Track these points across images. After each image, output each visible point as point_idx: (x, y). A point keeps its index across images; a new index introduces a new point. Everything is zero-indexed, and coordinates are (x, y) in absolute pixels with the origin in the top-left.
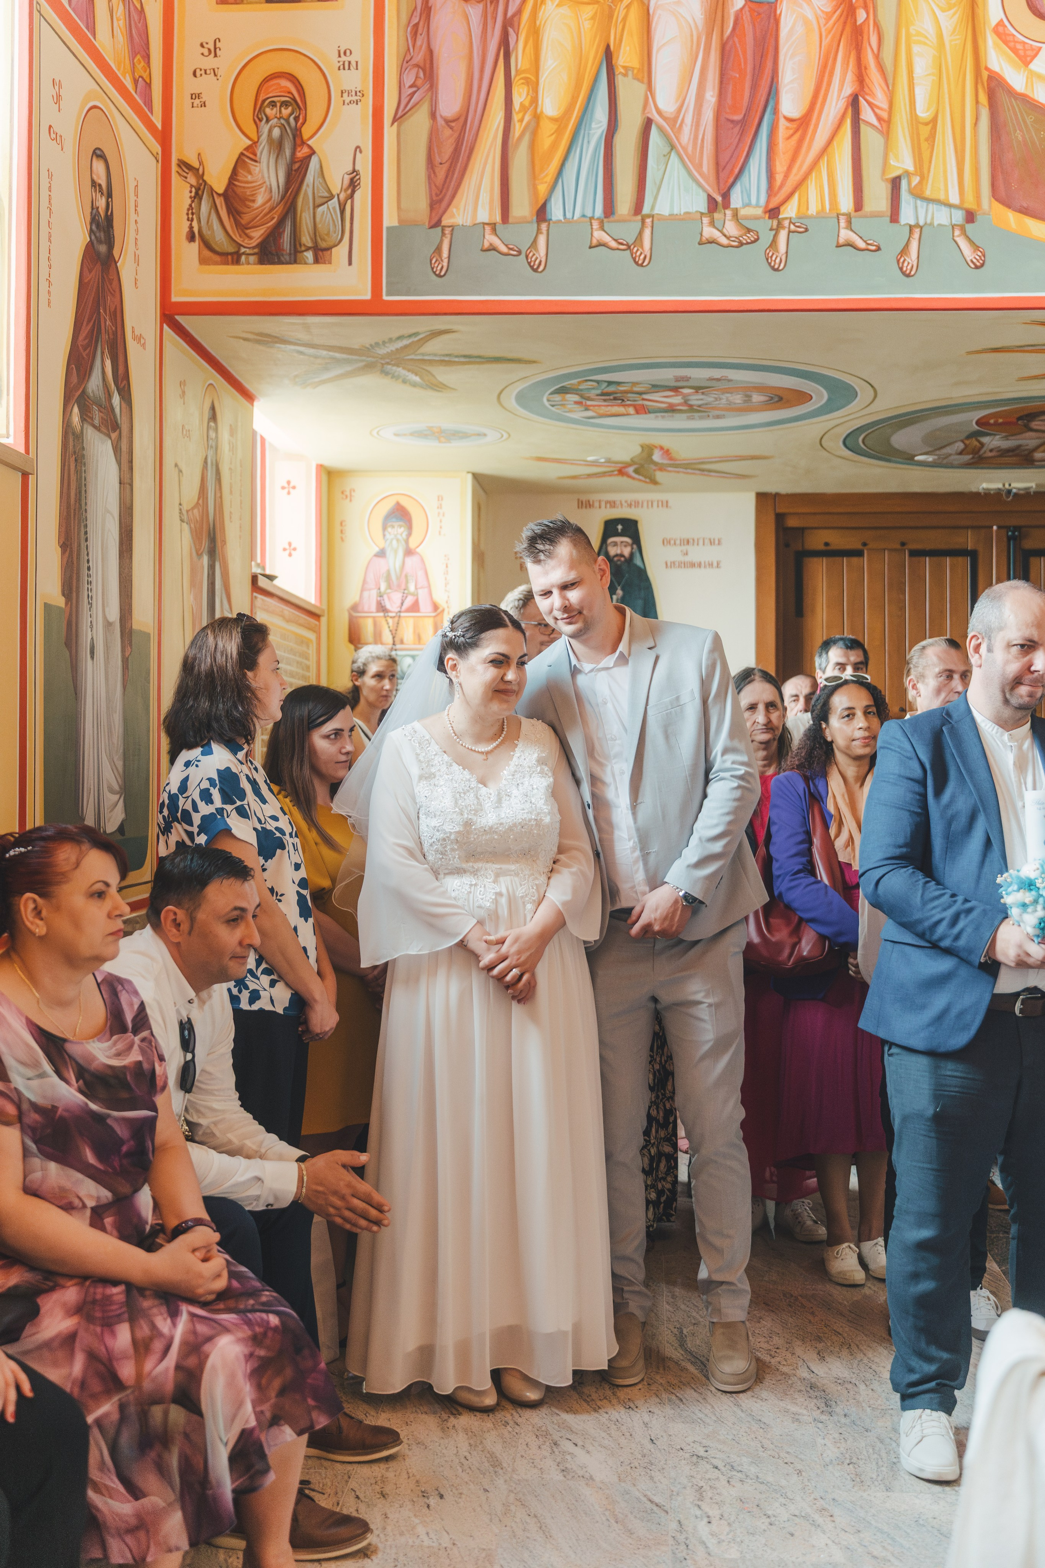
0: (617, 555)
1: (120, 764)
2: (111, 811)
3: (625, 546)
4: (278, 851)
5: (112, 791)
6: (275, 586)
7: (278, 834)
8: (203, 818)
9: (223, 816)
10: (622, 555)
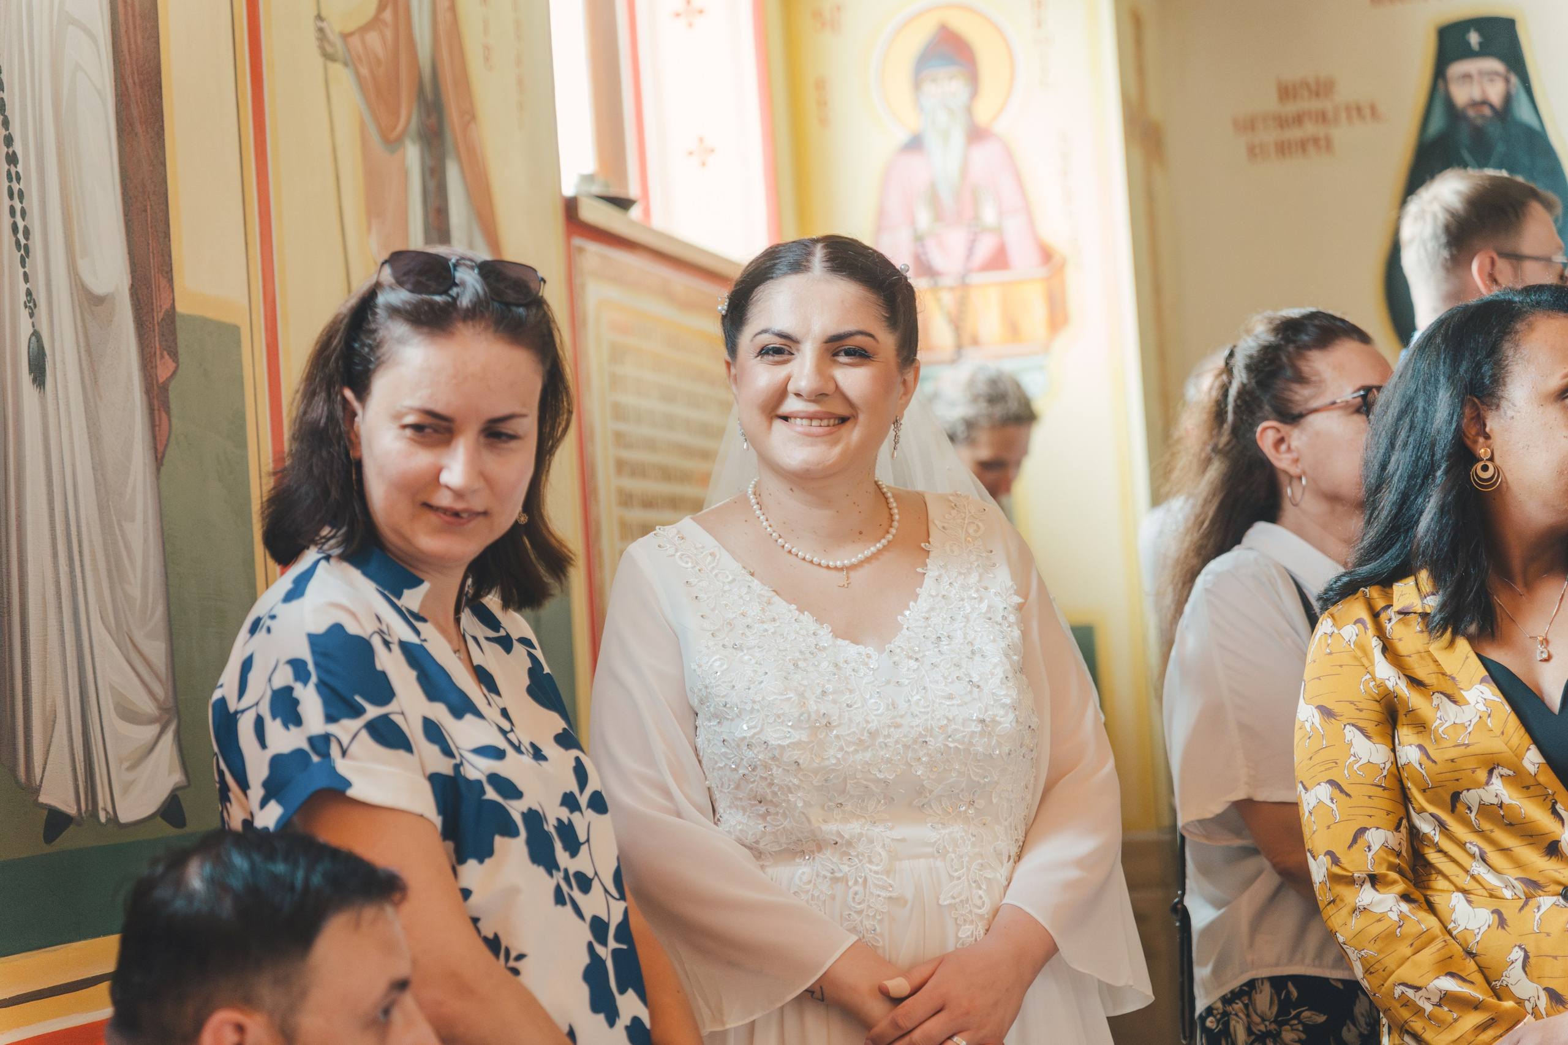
0: (1474, 104)
1: (156, 650)
2: (132, 767)
3: (1492, 81)
4: (499, 841)
5: (129, 715)
6: (633, 223)
7: (491, 794)
8: (277, 762)
9: (326, 755)
10: (1485, 102)
